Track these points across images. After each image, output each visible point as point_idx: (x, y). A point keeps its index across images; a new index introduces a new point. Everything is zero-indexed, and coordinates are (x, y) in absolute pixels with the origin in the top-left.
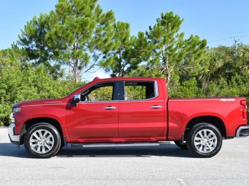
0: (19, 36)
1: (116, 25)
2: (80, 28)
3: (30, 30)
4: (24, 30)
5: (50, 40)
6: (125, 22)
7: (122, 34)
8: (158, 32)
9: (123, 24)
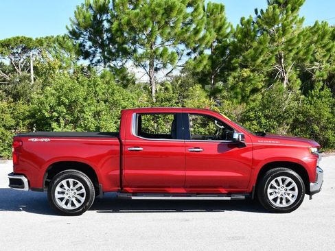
0: (67, 27)
1: (206, 8)
2: (163, 14)
3: (85, 18)
4: (73, 18)
5: (119, 33)
6: (219, 3)
7: (215, 20)
8: (274, 18)
9: (216, 6)
